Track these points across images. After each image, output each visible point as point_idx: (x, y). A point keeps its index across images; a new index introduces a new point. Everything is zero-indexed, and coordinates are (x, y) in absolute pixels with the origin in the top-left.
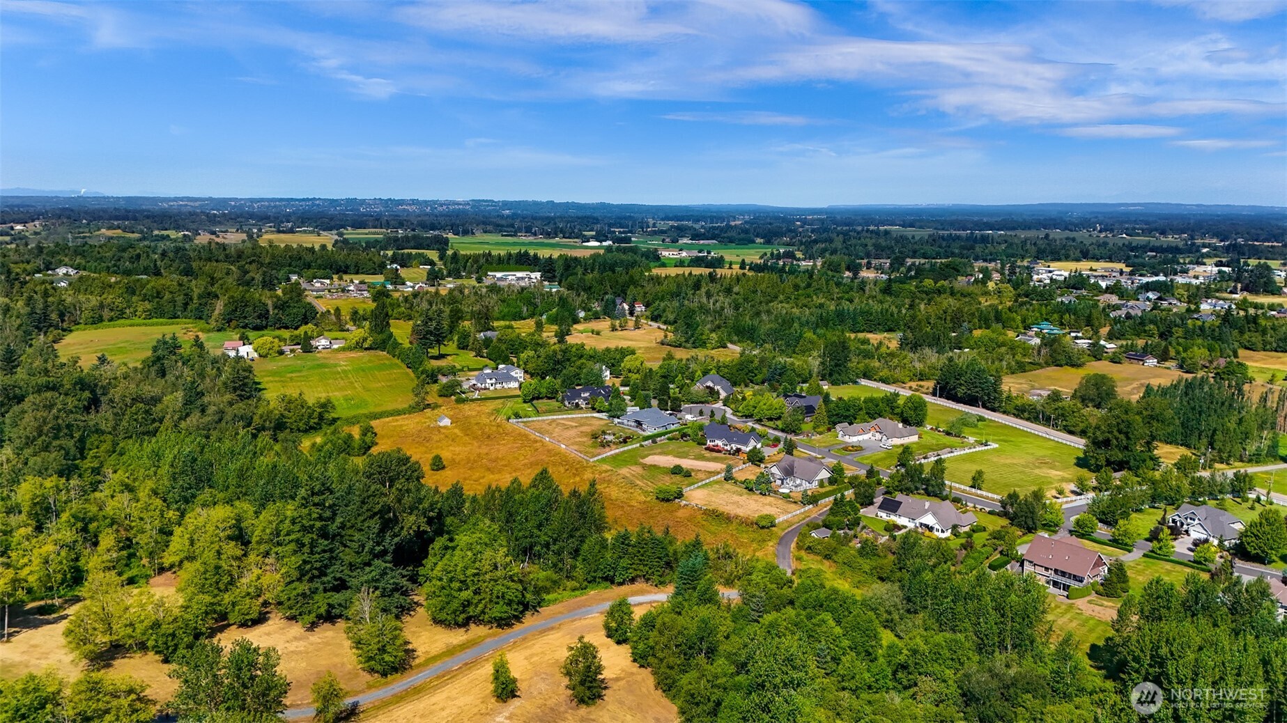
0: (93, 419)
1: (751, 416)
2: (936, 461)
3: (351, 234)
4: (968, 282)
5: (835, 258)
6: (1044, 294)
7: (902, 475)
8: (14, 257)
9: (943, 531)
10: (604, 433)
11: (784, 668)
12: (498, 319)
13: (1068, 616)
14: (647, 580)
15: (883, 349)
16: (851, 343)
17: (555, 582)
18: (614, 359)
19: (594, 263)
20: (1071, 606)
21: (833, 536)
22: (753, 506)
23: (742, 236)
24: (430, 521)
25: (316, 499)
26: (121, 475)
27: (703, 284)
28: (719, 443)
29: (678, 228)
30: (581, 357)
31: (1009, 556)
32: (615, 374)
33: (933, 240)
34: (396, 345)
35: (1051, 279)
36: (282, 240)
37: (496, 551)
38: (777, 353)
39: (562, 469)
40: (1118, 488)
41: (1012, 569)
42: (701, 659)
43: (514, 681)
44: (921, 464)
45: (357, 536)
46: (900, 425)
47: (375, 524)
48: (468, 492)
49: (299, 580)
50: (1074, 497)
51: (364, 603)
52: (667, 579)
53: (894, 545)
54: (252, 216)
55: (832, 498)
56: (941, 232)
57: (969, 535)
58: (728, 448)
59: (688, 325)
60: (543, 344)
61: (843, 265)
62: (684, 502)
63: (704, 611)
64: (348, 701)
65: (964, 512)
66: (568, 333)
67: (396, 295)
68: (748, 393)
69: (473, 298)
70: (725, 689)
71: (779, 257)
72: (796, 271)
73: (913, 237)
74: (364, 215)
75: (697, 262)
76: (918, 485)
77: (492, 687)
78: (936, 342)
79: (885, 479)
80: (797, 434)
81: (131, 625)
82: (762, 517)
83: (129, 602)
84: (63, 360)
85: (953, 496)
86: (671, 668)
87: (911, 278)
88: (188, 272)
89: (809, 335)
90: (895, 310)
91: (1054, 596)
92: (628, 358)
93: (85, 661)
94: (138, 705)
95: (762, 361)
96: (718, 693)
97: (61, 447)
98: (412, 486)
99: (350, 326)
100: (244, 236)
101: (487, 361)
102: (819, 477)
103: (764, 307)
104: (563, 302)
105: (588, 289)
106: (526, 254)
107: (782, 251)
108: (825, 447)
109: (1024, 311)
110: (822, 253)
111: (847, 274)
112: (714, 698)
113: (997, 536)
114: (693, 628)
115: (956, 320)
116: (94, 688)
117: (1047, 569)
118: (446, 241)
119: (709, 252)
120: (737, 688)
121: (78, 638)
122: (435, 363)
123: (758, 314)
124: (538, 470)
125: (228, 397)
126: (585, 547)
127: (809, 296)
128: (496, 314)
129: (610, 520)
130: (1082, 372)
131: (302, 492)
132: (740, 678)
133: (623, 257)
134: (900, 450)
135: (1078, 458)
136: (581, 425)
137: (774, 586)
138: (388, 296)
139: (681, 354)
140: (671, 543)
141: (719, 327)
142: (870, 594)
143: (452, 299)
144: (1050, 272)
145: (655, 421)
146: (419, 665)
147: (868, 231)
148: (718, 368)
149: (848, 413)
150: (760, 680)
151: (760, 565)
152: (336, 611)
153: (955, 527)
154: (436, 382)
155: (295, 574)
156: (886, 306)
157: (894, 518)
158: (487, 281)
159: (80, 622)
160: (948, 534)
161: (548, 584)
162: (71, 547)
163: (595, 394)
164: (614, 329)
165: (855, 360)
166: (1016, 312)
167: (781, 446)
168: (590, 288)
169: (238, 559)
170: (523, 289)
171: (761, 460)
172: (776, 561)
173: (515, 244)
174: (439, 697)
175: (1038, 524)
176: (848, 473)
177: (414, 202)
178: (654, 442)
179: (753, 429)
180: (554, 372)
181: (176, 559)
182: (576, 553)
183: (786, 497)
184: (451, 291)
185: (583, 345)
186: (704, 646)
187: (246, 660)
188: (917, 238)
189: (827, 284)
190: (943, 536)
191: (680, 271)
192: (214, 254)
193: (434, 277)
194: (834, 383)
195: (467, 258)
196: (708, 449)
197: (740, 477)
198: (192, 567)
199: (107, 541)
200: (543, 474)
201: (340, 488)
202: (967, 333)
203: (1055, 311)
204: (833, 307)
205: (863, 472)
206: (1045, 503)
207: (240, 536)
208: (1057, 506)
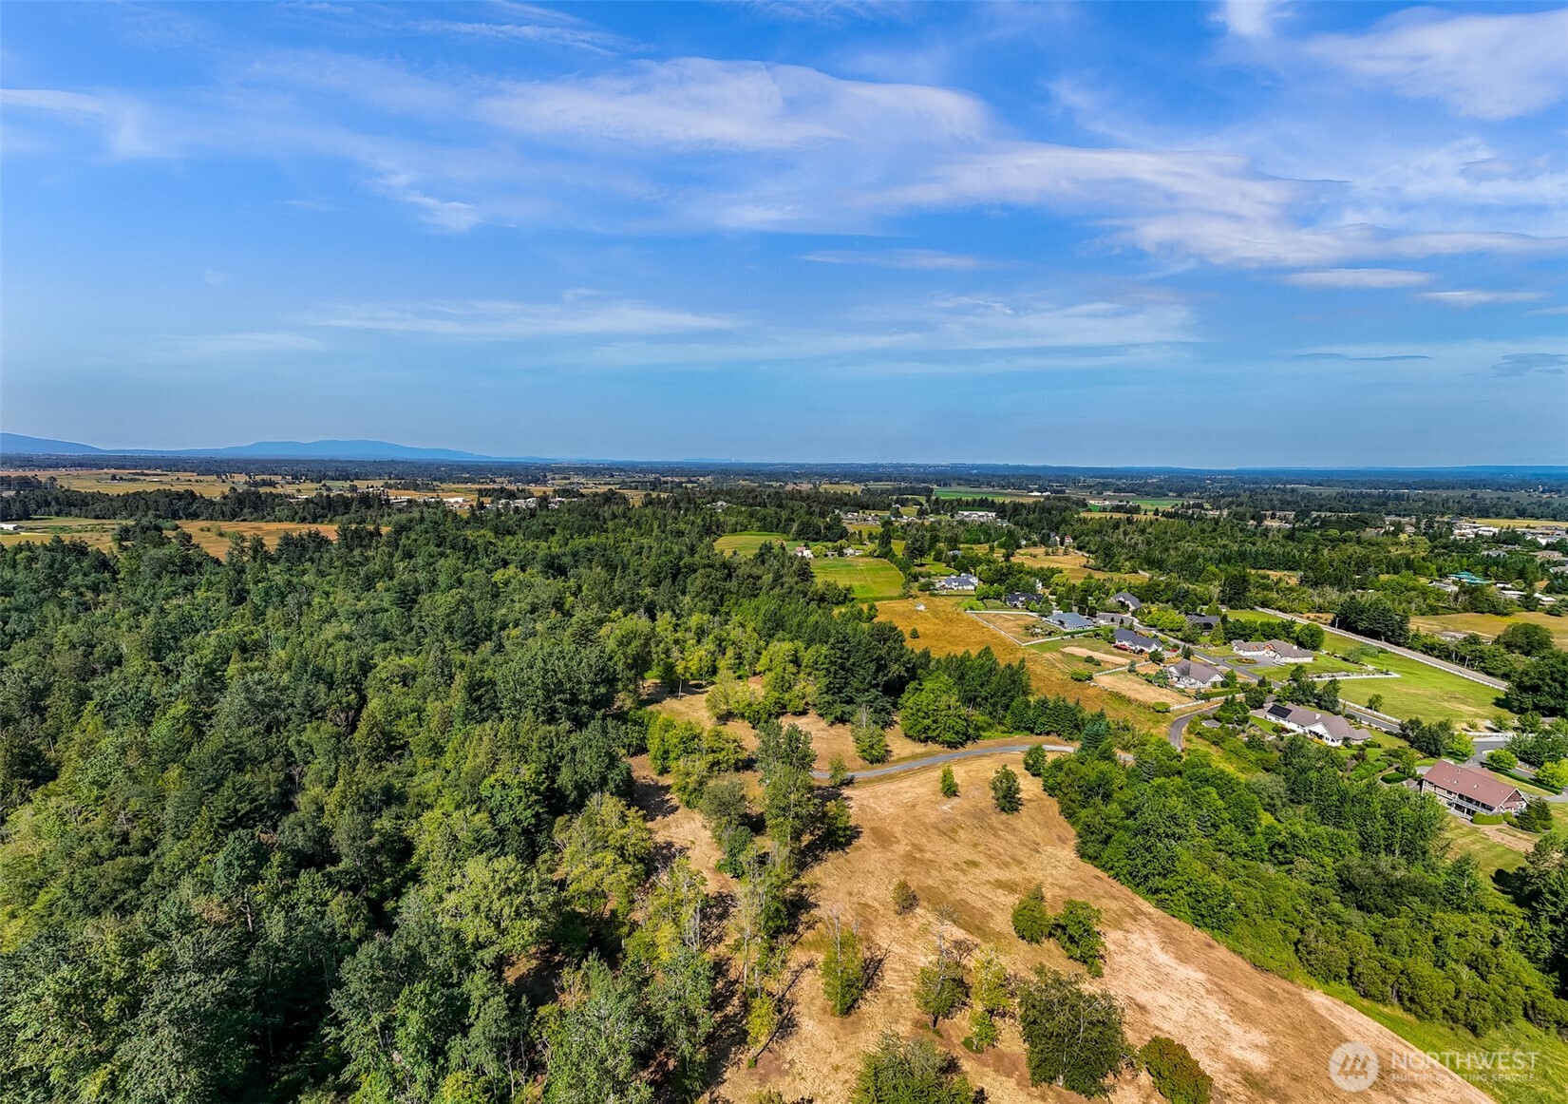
0: (728, 585)
1: (1155, 626)
2: (1330, 682)
3: (872, 485)
4: (1378, 534)
5: (1241, 510)
6: (1467, 548)
7: (1294, 689)
8: (698, 495)
9: (1333, 741)
10: (1034, 627)
11: (1168, 823)
12: (963, 544)
13: (1471, 838)
14: (1059, 735)
15: (1282, 585)
16: (1251, 578)
17: (990, 725)
18: (1046, 576)
19: (1037, 507)
20: (1475, 830)
21: (1222, 728)
22: (1152, 695)
23: (1158, 490)
24: (907, 670)
25: (840, 645)
26: (739, 618)
27: (1122, 525)
28: (1126, 644)
29: (1104, 484)
30: (1020, 573)
31: (1405, 774)
32: (1046, 586)
33: (1342, 497)
34: (894, 555)
35: (1477, 535)
36: (832, 489)
37: (950, 697)
38: (1181, 580)
39: (1001, 649)
40: (1546, 732)
41: (1408, 786)
42: (1098, 800)
43: (957, 785)
44: (1314, 683)
45: (862, 672)
46: (1295, 647)
47: (873, 667)
48: (935, 655)
49: (826, 693)
50: (1489, 733)
51: (863, 715)
52: (1075, 738)
53: (1281, 745)
54: (816, 474)
55: (1223, 698)
56: (1350, 491)
57: (1361, 749)
58: (1133, 648)
59: (1107, 555)
60: (994, 562)
61: (1249, 515)
62: (1092, 684)
63: (1104, 766)
64: (849, 774)
65: (1358, 729)
66: (1012, 555)
67: (896, 524)
68: (1154, 608)
69: (947, 528)
70: (1116, 827)
71: (1189, 507)
72: (1203, 519)
73: (1320, 494)
74: (881, 474)
75: (1117, 509)
76: (1310, 699)
77: (941, 786)
78: (1338, 582)
79: (1277, 690)
80: (1194, 644)
81: (738, 703)
82: (1157, 703)
83: (738, 689)
84: (717, 552)
85: (1346, 713)
86: (1073, 801)
87: (1316, 527)
88: (780, 506)
89: (1212, 568)
90: (1297, 554)
91: (1456, 818)
92: (1057, 576)
93: (715, 719)
94: (738, 750)
95: (1168, 585)
96: (1109, 830)
97: (712, 599)
98: (897, 646)
99: (867, 542)
100: (812, 486)
101: (954, 571)
102: (1213, 680)
103: (1172, 546)
104: (1011, 533)
105: (1029, 525)
106: (986, 499)
107: (1192, 503)
108: (1220, 658)
109: (1440, 561)
110: (1228, 506)
111: (1252, 522)
112: (1105, 832)
113: (1394, 754)
114: (1093, 776)
115: (1362, 565)
116: (718, 735)
117: (1450, 792)
118: (932, 491)
119: (1128, 503)
120: (1126, 829)
121: (712, 705)
122: (918, 569)
123: (1167, 550)
124: (983, 648)
125: (796, 579)
126: (1014, 704)
127: (1214, 539)
128: (962, 540)
129: (1034, 688)
130: (1508, 621)
131: (832, 640)
132: (1130, 822)
133: (1059, 504)
134: (1295, 667)
135: (1498, 699)
136: (1018, 620)
137: (1165, 758)
138: (891, 524)
139: (1099, 576)
140: (1080, 711)
141: (1132, 557)
142: (1255, 780)
143: (933, 528)
144: (1475, 528)
145: (1074, 621)
146: (893, 761)
147: (1274, 488)
148: (1130, 588)
149: (1244, 633)
150: (1145, 827)
151: (1153, 740)
152: (847, 716)
153: (1346, 739)
154: (917, 581)
155: (825, 689)
156: (1288, 549)
157: (1283, 723)
159: (713, 696)
160: (1339, 744)
161: (985, 725)
162: (713, 654)
163: (1029, 600)
165: (1254, 591)
166: (1431, 562)
167: (1180, 651)
168: (1031, 525)
169: (793, 674)
170: (982, 523)
171: (1161, 661)
172: (1167, 740)
173: (979, 493)
174: (905, 784)
175: (1442, 750)
176: (1240, 680)
177: (913, 466)
178: (1073, 637)
179: (1156, 637)
180: (1001, 581)
181: (762, 669)
182: (1006, 707)
183: (1181, 691)
184: (932, 523)
185: (1023, 564)
186: (1101, 791)
187: (794, 737)
188: (1324, 495)
189: (1232, 530)
190: (1333, 745)
191: (1103, 515)
192: (794, 496)
193: (922, 513)
194: (1232, 608)
195: (945, 502)
196: (1116, 647)
197: (1142, 671)
198: (770, 675)
199: (730, 653)
200: (987, 651)
201: (854, 641)
202: (1372, 577)
203: (1479, 564)
204: (1236, 548)
205: (1255, 682)
206: (1453, 734)
207: (796, 661)
208: (1467, 738)
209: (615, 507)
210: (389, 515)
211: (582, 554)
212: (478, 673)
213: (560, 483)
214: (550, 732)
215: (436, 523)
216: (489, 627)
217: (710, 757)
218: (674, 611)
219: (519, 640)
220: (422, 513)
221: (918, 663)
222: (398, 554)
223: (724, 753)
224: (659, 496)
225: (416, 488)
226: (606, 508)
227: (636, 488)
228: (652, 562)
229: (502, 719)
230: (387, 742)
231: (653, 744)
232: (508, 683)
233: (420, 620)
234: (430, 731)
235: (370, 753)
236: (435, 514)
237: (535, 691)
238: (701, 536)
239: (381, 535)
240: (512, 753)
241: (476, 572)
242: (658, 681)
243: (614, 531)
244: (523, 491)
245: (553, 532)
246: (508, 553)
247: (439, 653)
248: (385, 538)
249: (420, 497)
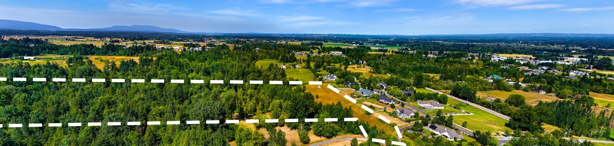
1: (392, 94)
2: (450, 116)
3: (304, 42)
4: (466, 60)
5: (420, 50)
6: (496, 65)
7: (438, 118)
8: (250, 46)
9: (451, 139)
10: (354, 94)
12: (332, 63)
15: (434, 79)
16: (424, 76)
18: (358, 75)
19: (355, 50)
21: (414, 133)
22: (391, 120)
24: (315, 110)
25: (294, 101)
26: (263, 91)
28: (383, 101)
29: (376, 41)
30: (350, 74)
32: (358, 79)
33: (454, 46)
34: (311, 68)
35: (499, 60)
36: (292, 43)
38: (401, 77)
39: (344, 102)
40: (523, 137)
44: (444, 116)
45: (301, 111)
46: (438, 103)
47: (304, 109)
48: (323, 104)
50: (503, 137)
51: (302, 126)
53: (434, 140)
54: (287, 38)
55: (414, 122)
56: (457, 43)
57: (460, 142)
58: (385, 102)
59: (377, 68)
60: (341, 70)
61: (423, 53)
62: (372, 116)
65: (459, 134)
66: (347, 68)
67: (312, 56)
68: (392, 88)
69: (327, 58)
71: (403, 50)
72: (408, 54)
74: (307, 38)
75: (380, 50)
76: (443, 122)
78: (453, 78)
79: (432, 119)
80: (405, 101)
81: (263, 122)
82: (393, 123)
83: (263, 117)
84: (256, 66)
85: (455, 128)
87: (445, 57)
88: (276, 50)
89: (411, 73)
90: (439, 67)
92: (361, 75)
93: (256, 128)
94: (263, 139)
95: (396, 79)
98: (312, 101)
99: (302, 63)
100: (285, 42)
101: (329, 73)
102: (411, 115)
103: (398, 64)
104: (346, 60)
105: (352, 57)
106: (339, 47)
107: (404, 48)
108: (414, 106)
109: (487, 70)
110: (416, 49)
111: (424, 55)
113: (471, 144)
115: (460, 72)
116: (257, 133)
118: (322, 44)
119: (384, 48)
122: (318, 73)
123: (396, 66)
124: (338, 102)
125: (281, 77)
127: (411, 61)
128: (332, 62)
130: (510, 93)
131: (292, 99)
133: (361, 49)
134: (438, 111)
135: (506, 123)
136: (349, 91)
138: (310, 56)
139: (374, 75)
140: (368, 126)
141: (385, 69)
143: (323, 57)
144: (499, 57)
145: (367, 93)
146: (311, 143)
147: (431, 42)
148: (384, 80)
149: (421, 97)
151: (392, 137)
152: (296, 127)
153: (455, 138)
154: (318, 77)
156: (436, 66)
157: (434, 131)
158: (330, 54)
160: (453, 140)
161: (339, 130)
162: (255, 104)
163: (352, 84)
164: (358, 67)
165: (425, 81)
166: (484, 70)
167: (400, 104)
168: (353, 56)
169: (280, 111)
170: (338, 56)
171: (394, 107)
172: (396, 137)
173: (337, 45)
175: (488, 143)
176: (420, 115)
177: (317, 34)
178: (366, 98)
179: (392, 98)
180: (343, 77)
181: (270, 109)
182: (345, 124)
183: (401, 119)
184: (323, 56)
185: (350, 71)
187: (280, 133)
188: (448, 45)
189: (417, 58)
190: (451, 140)
191: (375, 53)
192: (281, 46)
193: (319, 52)
194: (418, 88)
195: (326, 48)
196: (379, 102)
197: (388, 111)
198: (273, 112)
199: (260, 104)
200: (339, 103)
201: (298, 99)
202: (464, 76)
203: (500, 71)
204: (418, 65)
205: (425, 116)
206: (491, 137)
207: (281, 107)
208: (496, 139)
209: (225, 50)
210: (156, 53)
211: (215, 67)
212: (184, 112)
213: (208, 41)
214: (205, 133)
215: (171, 56)
216: (187, 95)
217: (254, 141)
218: (243, 88)
219: (196, 99)
220: (166, 52)
221: (318, 107)
222: (159, 68)
223: (258, 140)
224: (238, 46)
225: (164, 43)
226: (222, 51)
227: (231, 43)
228: (236, 70)
229: (191, 129)
230: (155, 138)
231: (237, 137)
232: (193, 115)
233: (166, 93)
234: (168, 134)
235: (149, 143)
236: (170, 53)
237: (201, 118)
238: (251, 61)
239: (153, 61)
240: (194, 141)
241: (183, 74)
242: (238, 114)
243: (225, 59)
244: (198, 44)
245: (206, 59)
246: (193, 67)
247: (171, 105)
248: (154, 62)
249: (165, 47)
